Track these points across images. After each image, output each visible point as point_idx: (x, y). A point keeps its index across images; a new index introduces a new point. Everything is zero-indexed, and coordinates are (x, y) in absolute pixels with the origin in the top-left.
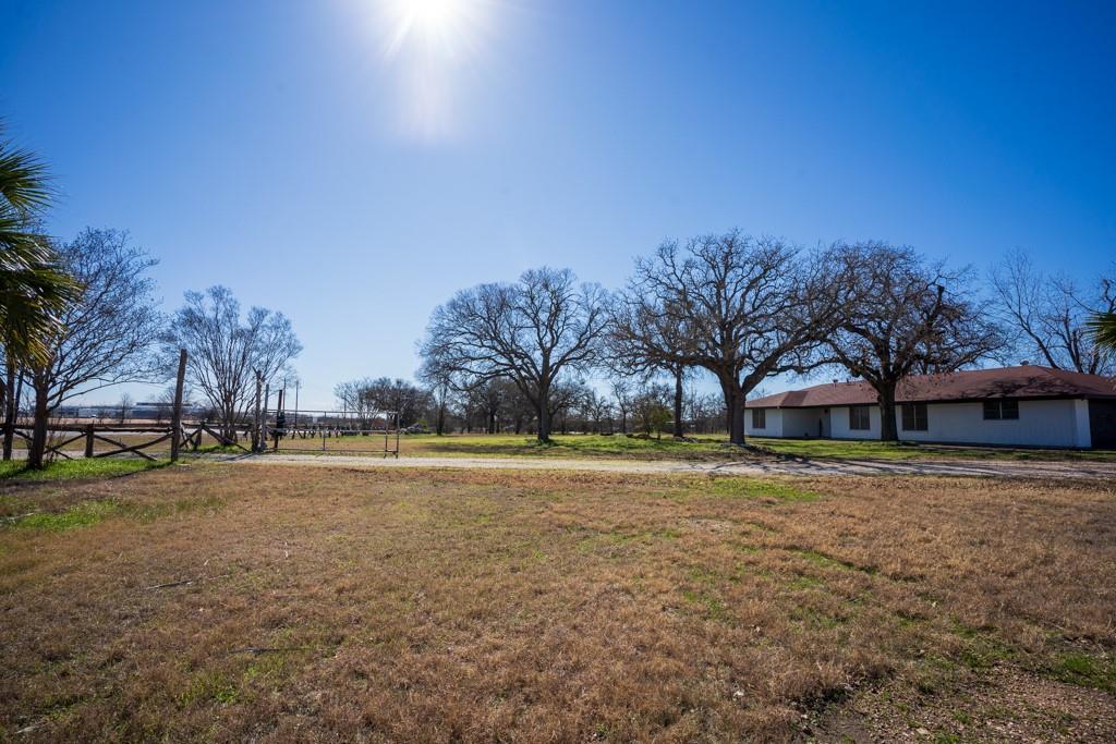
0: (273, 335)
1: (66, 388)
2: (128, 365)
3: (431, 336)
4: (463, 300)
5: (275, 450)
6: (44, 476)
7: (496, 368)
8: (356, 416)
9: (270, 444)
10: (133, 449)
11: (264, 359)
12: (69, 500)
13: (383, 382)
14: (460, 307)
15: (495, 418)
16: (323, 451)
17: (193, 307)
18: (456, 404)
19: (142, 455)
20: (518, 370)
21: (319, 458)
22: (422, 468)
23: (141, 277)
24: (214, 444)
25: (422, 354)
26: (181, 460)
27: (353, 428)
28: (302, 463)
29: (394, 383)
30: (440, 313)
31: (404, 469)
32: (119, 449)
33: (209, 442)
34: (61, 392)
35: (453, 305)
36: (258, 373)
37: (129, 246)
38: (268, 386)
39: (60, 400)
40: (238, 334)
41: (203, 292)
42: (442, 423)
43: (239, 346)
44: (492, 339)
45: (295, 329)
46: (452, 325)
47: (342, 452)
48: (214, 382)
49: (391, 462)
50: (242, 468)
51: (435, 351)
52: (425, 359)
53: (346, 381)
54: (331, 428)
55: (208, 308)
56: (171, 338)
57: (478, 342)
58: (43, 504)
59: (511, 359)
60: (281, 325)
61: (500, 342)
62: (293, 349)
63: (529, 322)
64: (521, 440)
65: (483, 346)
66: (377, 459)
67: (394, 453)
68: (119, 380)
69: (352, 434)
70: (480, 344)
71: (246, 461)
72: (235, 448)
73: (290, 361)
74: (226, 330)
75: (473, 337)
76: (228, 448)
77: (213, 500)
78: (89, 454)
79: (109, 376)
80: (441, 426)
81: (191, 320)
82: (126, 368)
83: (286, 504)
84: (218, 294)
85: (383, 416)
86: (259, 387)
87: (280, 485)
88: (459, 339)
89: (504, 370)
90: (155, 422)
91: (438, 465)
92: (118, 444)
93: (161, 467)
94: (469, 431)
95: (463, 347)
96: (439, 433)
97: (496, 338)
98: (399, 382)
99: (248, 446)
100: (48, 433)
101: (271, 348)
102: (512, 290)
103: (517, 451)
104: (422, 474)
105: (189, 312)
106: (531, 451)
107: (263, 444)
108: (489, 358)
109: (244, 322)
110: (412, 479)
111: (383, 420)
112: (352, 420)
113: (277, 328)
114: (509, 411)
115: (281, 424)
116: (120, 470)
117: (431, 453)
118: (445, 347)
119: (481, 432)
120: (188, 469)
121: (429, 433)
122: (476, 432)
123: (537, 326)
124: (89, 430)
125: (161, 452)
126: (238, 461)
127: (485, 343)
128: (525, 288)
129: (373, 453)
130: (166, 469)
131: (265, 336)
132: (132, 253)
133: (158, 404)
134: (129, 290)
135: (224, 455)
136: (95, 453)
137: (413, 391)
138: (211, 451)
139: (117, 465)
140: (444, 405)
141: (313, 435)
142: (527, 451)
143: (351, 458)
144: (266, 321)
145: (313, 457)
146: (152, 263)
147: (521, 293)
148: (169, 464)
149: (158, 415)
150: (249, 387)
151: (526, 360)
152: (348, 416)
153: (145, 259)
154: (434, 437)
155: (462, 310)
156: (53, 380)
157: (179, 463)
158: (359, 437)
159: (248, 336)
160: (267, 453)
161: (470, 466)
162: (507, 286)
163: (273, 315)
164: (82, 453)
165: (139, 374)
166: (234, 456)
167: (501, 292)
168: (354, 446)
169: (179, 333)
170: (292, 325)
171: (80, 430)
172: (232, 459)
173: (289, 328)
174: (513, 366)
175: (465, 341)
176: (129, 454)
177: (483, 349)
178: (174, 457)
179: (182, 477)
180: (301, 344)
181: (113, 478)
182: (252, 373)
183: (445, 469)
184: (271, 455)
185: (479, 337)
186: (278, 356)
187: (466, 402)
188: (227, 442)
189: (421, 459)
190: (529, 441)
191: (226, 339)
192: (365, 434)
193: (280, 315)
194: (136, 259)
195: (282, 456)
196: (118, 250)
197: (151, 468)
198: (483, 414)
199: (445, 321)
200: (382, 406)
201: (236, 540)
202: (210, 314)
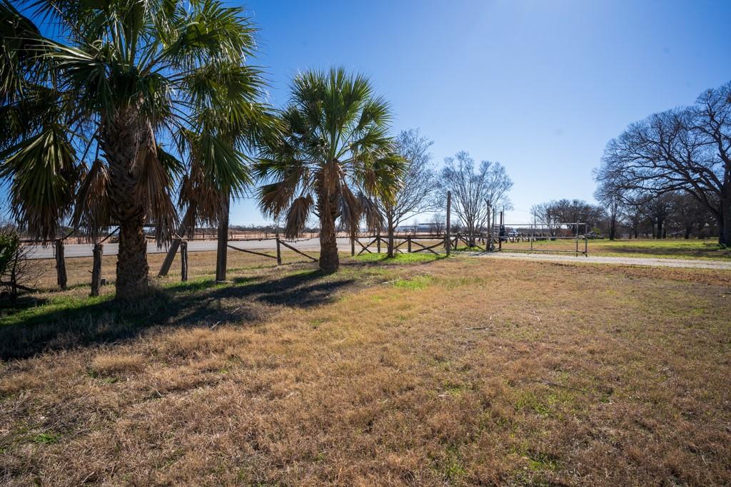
0: (495, 178)
1: (400, 216)
2: (424, 203)
3: (605, 164)
4: (634, 131)
5: (500, 250)
6: (395, 261)
7: (670, 183)
8: (546, 227)
9: (497, 246)
10: (428, 248)
11: (489, 193)
12: (411, 274)
13: (564, 202)
14: (633, 137)
15: (663, 226)
16: (531, 251)
17: (449, 166)
18: (624, 216)
19: (432, 252)
20: (694, 183)
21: (530, 255)
22: (613, 265)
23: (426, 153)
24: (464, 246)
25: (598, 179)
26: (451, 255)
27: (544, 235)
28: (522, 259)
29: (572, 203)
30: (613, 145)
31: (597, 265)
32: (422, 248)
33: (461, 245)
34: (397, 219)
35: (626, 137)
36: (488, 202)
37: (420, 136)
38: (494, 210)
39: (398, 223)
40: (473, 180)
41: (453, 157)
42: (612, 230)
43: (474, 186)
44: (666, 159)
45: (508, 172)
46: (625, 153)
47: (544, 252)
48: (462, 209)
49: (582, 260)
50: (485, 260)
51: (610, 175)
52: (600, 183)
53: (538, 204)
54: (529, 235)
55: (456, 166)
56: (439, 186)
57: (651, 163)
58: (402, 275)
59: (687, 175)
60: (499, 171)
61: (675, 161)
62: (507, 185)
63: (709, 139)
64: (698, 244)
65: (656, 166)
66: (572, 257)
67: (584, 253)
68: (421, 211)
69: (543, 239)
70: (653, 165)
71: (485, 256)
72: (476, 248)
73: (506, 193)
74: (467, 177)
75: (644, 160)
76: (472, 248)
77: (478, 280)
78: (409, 251)
79: (416, 209)
80: (613, 233)
81: (448, 174)
82: (423, 204)
83: (522, 285)
84: (461, 157)
85: (564, 227)
86: (488, 209)
87: (514, 272)
88: (630, 164)
89: (679, 185)
90: (429, 234)
91: (624, 263)
92: (421, 246)
93: (443, 258)
94: (636, 237)
95: (635, 169)
96: (612, 238)
97: (670, 157)
98: (575, 202)
99: (484, 247)
100: (394, 240)
101: (493, 186)
102: (688, 113)
103: (699, 253)
104: (614, 269)
105: (447, 169)
106: (715, 254)
107: (493, 246)
108: (662, 176)
109: (477, 172)
110: (608, 273)
111: (565, 230)
112: (543, 230)
113: (496, 172)
114: (676, 219)
115: (503, 233)
116: (425, 259)
117: (614, 254)
118: (619, 171)
119: (648, 237)
120: (457, 260)
121: (602, 238)
122: (643, 237)
123: (719, 141)
124: (409, 238)
125: (441, 250)
126: (480, 256)
127: (657, 164)
128: (703, 108)
129: (567, 253)
130: (445, 259)
131: (489, 178)
132: (422, 140)
133: (430, 224)
134: (421, 162)
135: (472, 253)
136: (412, 250)
137: (587, 208)
138: (464, 250)
139: (423, 257)
140: (614, 217)
141: (518, 240)
142: (710, 253)
143: (552, 256)
144: (489, 169)
145: (525, 255)
146: (430, 144)
147: (698, 113)
148: (446, 257)
149: (431, 230)
150: (482, 211)
151: (705, 173)
152: (540, 227)
153: (428, 142)
154: (607, 241)
155: (636, 139)
156: (394, 213)
157: (450, 256)
158: (549, 241)
159: (479, 180)
160: (496, 251)
161: (657, 264)
162: (682, 110)
163: (493, 164)
164: (407, 250)
165: (429, 207)
166: (477, 253)
167: (676, 116)
168: (549, 248)
169: (443, 182)
170: (506, 169)
171: (405, 238)
172: (477, 255)
173: (504, 173)
174: (688, 179)
175: (637, 165)
176: (426, 250)
177: (657, 169)
178: (448, 253)
179: (454, 264)
180: (512, 181)
181: (423, 263)
182: (484, 202)
183: (633, 266)
184: (499, 253)
185: (651, 160)
186: (498, 190)
187: (633, 214)
188: (471, 245)
189: (607, 258)
190: (709, 245)
191: (467, 183)
192: (552, 240)
193: (498, 164)
194: (424, 143)
195: (505, 254)
196: (415, 140)
197: (438, 259)
198: (650, 222)
199: (618, 151)
200: (563, 220)
201: (502, 306)
202: (457, 169)
